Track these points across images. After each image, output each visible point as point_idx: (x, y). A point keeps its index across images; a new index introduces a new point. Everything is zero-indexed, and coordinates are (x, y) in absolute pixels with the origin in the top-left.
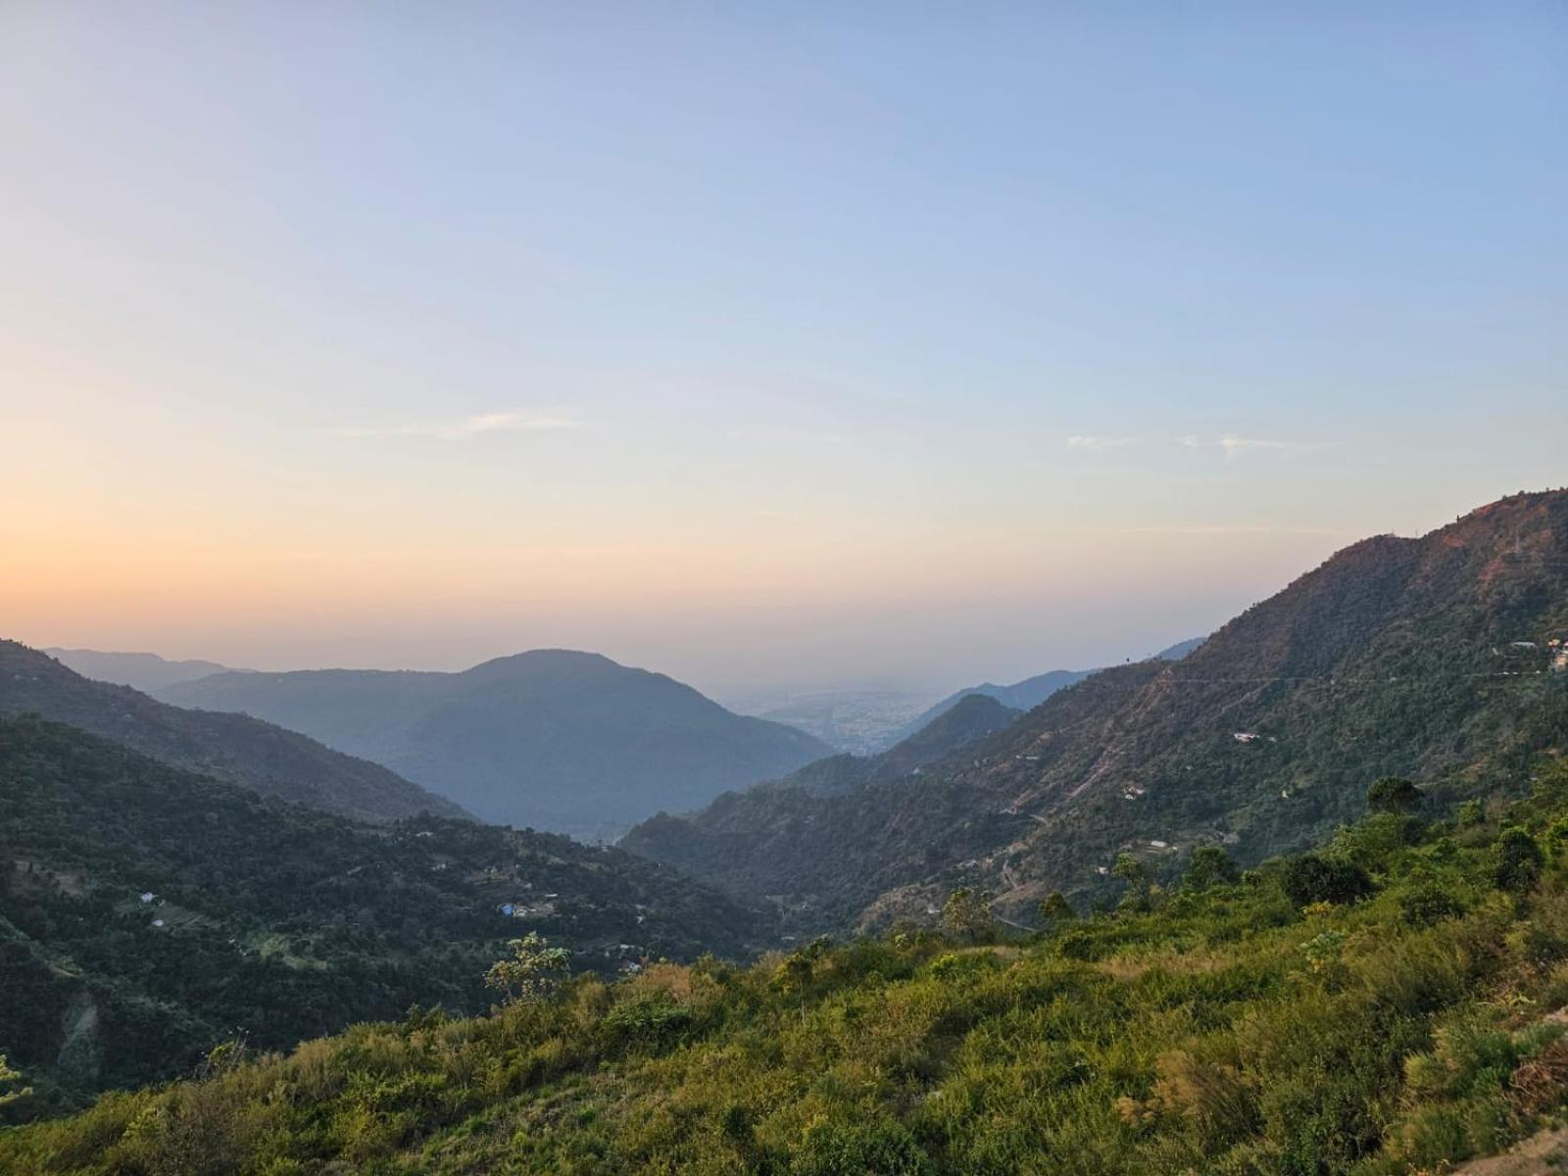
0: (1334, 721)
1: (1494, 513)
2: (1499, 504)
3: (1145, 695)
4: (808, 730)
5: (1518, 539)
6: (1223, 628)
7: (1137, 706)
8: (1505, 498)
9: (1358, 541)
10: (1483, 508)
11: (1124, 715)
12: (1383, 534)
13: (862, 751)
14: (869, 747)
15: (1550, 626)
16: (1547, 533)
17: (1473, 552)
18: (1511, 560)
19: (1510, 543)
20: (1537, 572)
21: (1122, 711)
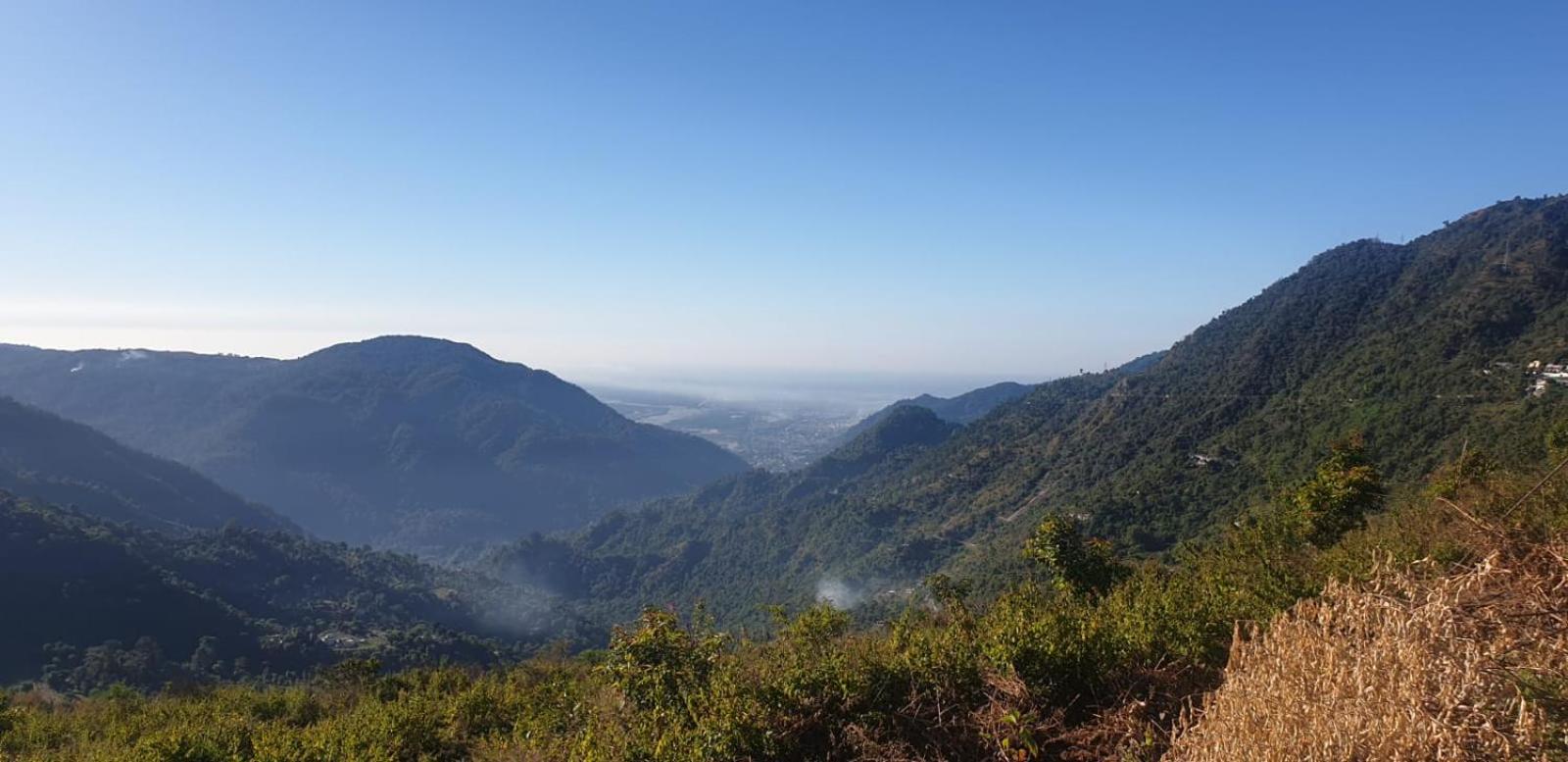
0: (1297, 444)
1: (1486, 220)
2: (1494, 208)
3: (1096, 410)
4: (720, 443)
5: (1507, 250)
6: (1188, 338)
7: (1086, 422)
8: (1500, 203)
9: (1340, 244)
10: (1475, 214)
11: (1071, 432)
12: (1366, 238)
13: (776, 466)
14: (788, 463)
15: (1533, 346)
16: (1541, 244)
17: (1459, 263)
18: (1501, 273)
19: (1500, 254)
20: (1525, 287)
21: (1069, 428)
